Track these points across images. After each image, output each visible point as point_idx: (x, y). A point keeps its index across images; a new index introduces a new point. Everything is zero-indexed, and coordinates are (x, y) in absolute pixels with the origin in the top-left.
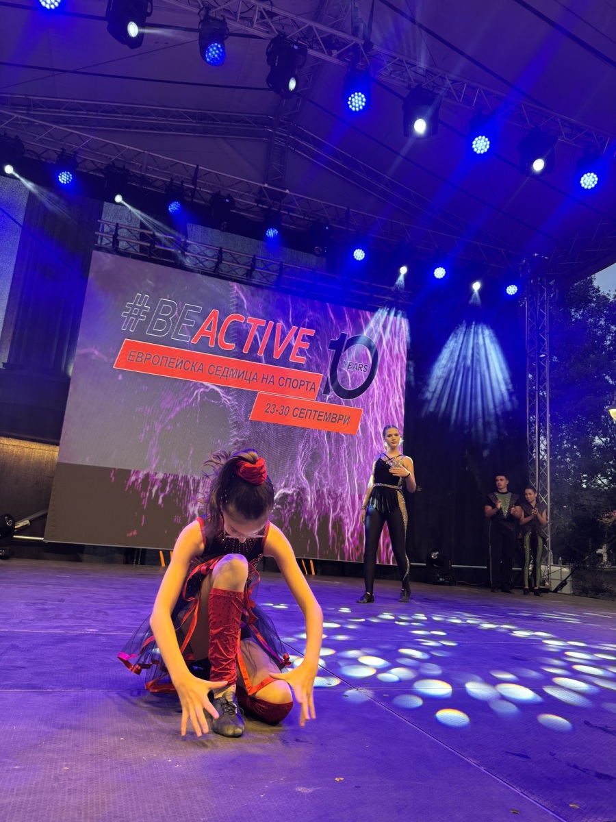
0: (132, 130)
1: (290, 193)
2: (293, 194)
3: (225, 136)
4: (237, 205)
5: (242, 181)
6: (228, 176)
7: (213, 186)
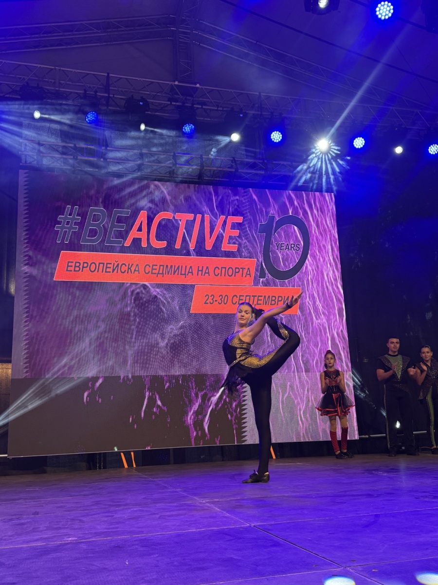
0: (40, 49)
1: (201, 87)
2: (204, 87)
3: (130, 41)
4: (151, 106)
5: (153, 82)
6: (139, 79)
7: (125, 91)
